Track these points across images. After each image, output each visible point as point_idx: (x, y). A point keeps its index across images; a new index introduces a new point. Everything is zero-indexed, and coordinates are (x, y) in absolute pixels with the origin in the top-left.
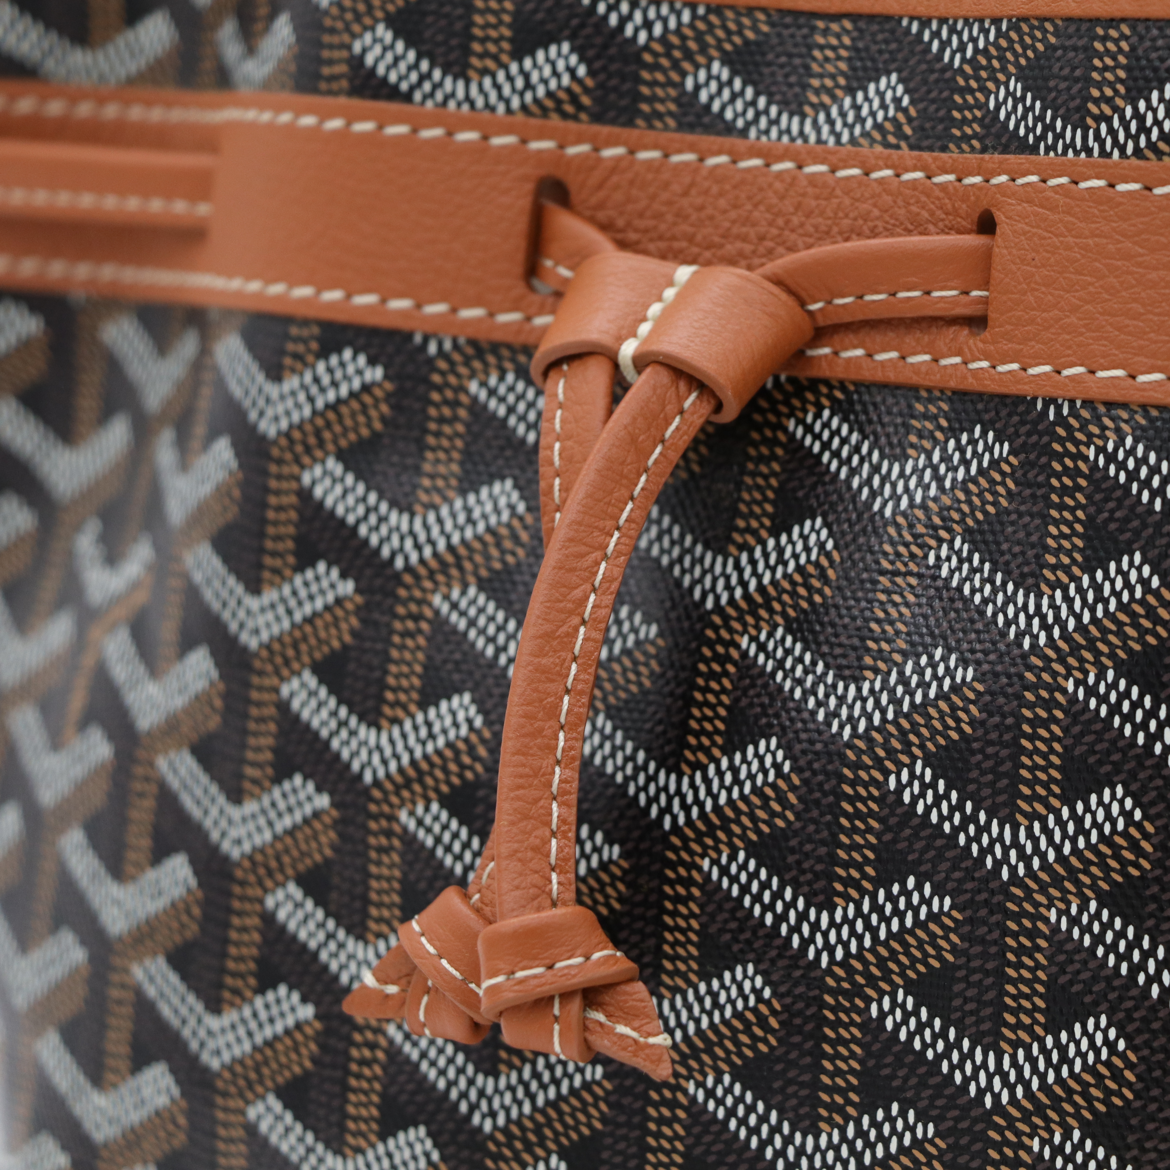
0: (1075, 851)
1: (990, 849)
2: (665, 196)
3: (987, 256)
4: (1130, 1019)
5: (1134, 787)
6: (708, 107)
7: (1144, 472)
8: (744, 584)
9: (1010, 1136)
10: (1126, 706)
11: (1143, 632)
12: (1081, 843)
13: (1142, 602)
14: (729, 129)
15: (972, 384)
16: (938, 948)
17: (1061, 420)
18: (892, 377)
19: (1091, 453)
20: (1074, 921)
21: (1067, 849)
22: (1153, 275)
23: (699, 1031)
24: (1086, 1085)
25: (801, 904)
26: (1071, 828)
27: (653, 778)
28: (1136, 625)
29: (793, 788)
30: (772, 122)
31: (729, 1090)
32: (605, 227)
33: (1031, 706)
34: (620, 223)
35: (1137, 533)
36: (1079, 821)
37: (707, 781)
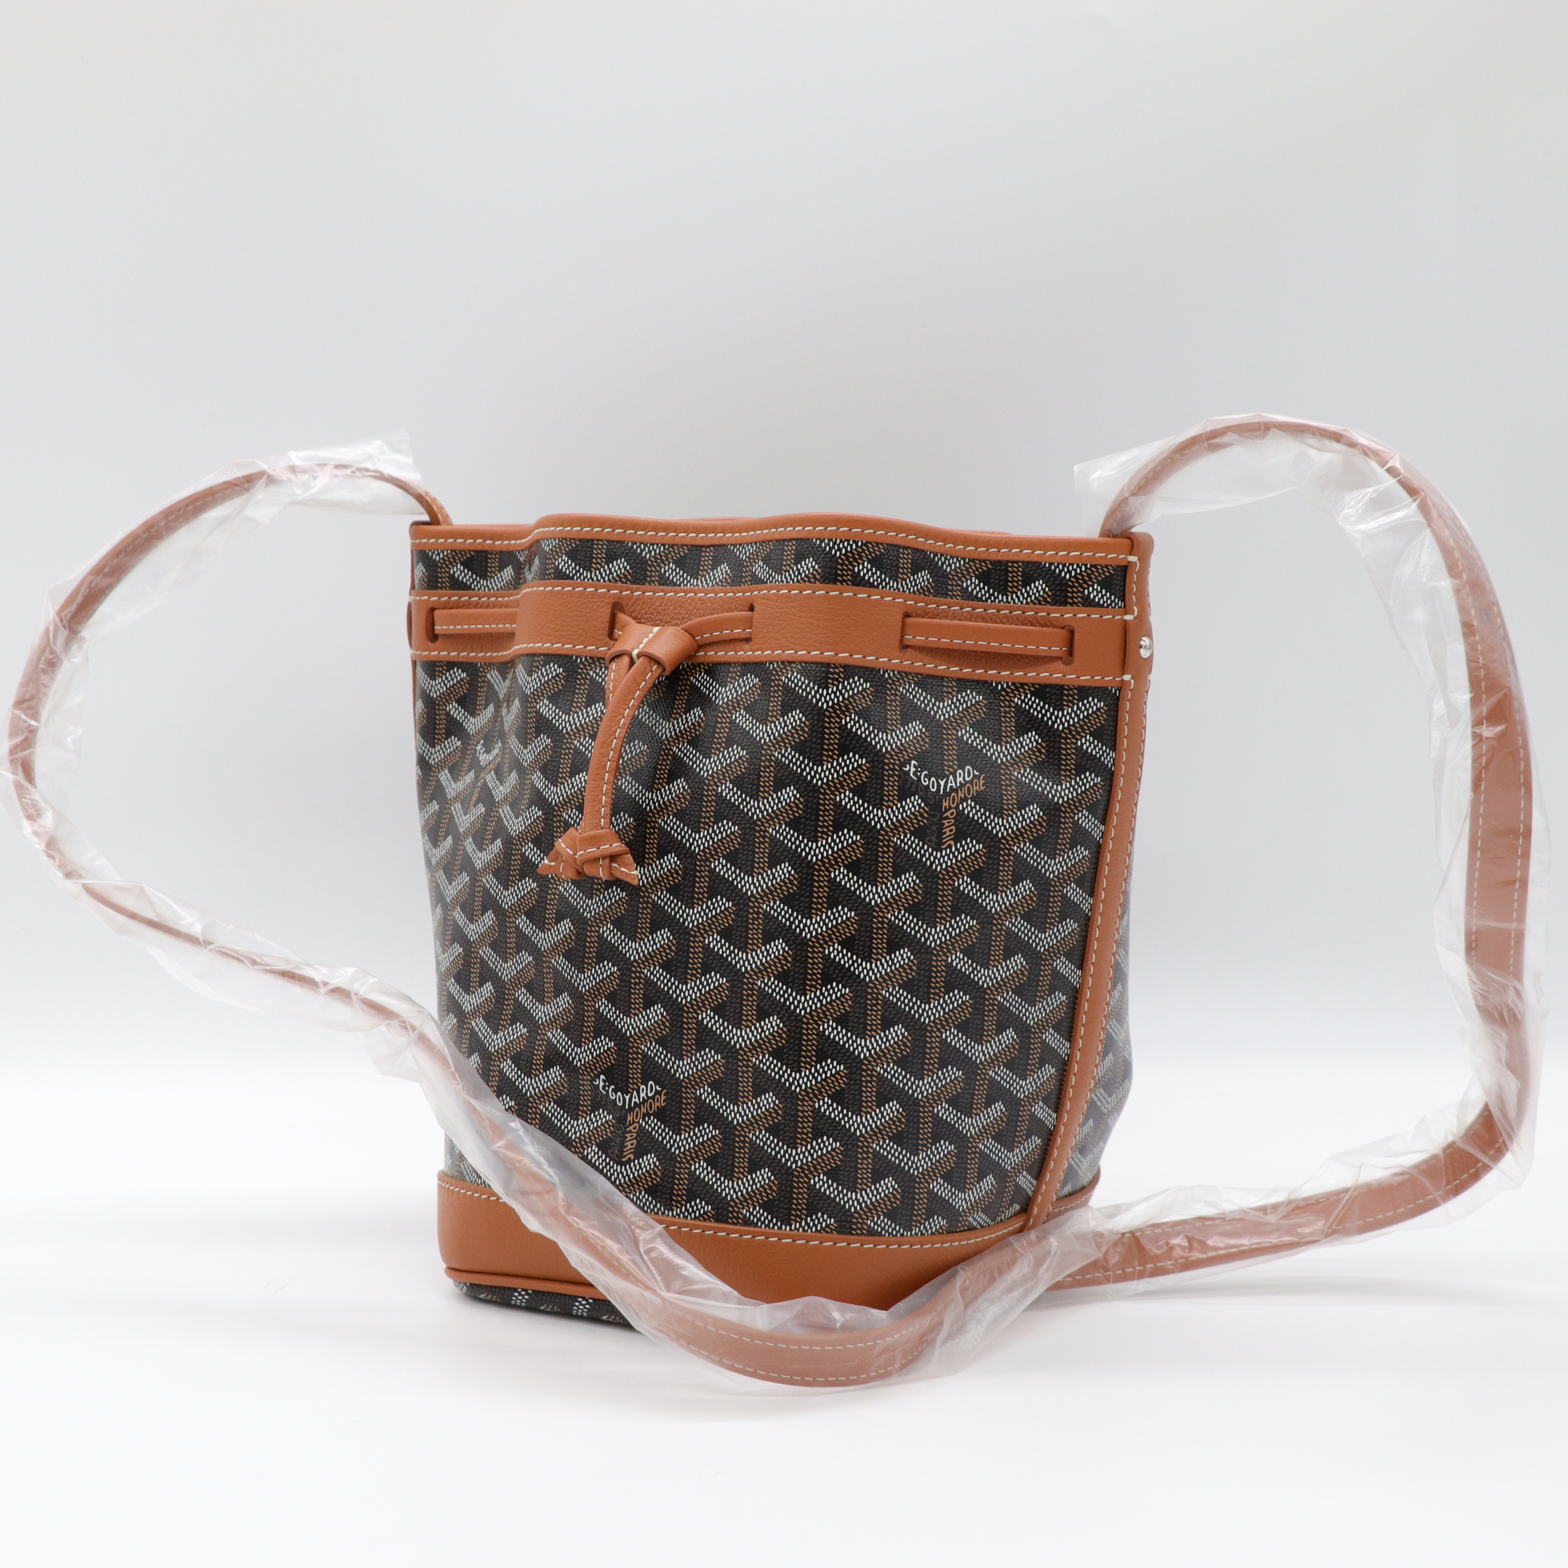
0: (778, 808)
1: (750, 810)
2: (653, 607)
3: (751, 619)
4: (796, 864)
5: (797, 786)
6: (668, 578)
7: (800, 683)
8: (675, 730)
9: (756, 904)
10: (794, 760)
11: (799, 735)
12: (780, 806)
13: (800, 726)
14: (675, 584)
15: (747, 660)
16: (733, 843)
17: (774, 669)
18: (723, 660)
19: (783, 678)
20: (777, 832)
21: (775, 808)
22: (803, 620)
23: (656, 877)
24: (781, 886)
25: (690, 832)
26: (776, 801)
27: (644, 795)
28: (797, 733)
29: (688, 794)
30: (688, 582)
31: (665, 896)
32: (634, 618)
33: (764, 762)
34: (639, 616)
35: (798, 703)
36: (779, 799)
37: (661, 794)
